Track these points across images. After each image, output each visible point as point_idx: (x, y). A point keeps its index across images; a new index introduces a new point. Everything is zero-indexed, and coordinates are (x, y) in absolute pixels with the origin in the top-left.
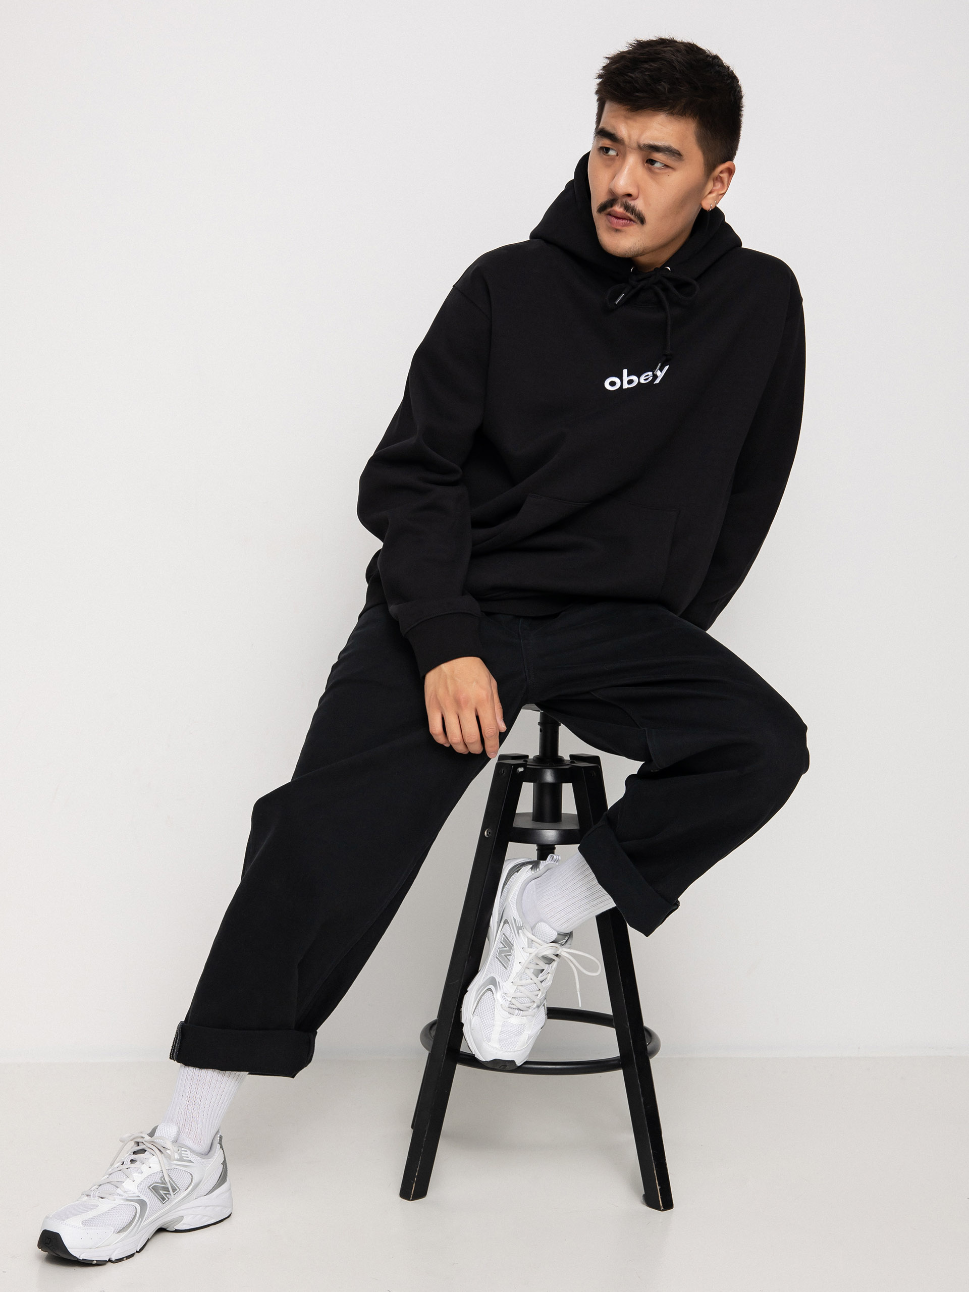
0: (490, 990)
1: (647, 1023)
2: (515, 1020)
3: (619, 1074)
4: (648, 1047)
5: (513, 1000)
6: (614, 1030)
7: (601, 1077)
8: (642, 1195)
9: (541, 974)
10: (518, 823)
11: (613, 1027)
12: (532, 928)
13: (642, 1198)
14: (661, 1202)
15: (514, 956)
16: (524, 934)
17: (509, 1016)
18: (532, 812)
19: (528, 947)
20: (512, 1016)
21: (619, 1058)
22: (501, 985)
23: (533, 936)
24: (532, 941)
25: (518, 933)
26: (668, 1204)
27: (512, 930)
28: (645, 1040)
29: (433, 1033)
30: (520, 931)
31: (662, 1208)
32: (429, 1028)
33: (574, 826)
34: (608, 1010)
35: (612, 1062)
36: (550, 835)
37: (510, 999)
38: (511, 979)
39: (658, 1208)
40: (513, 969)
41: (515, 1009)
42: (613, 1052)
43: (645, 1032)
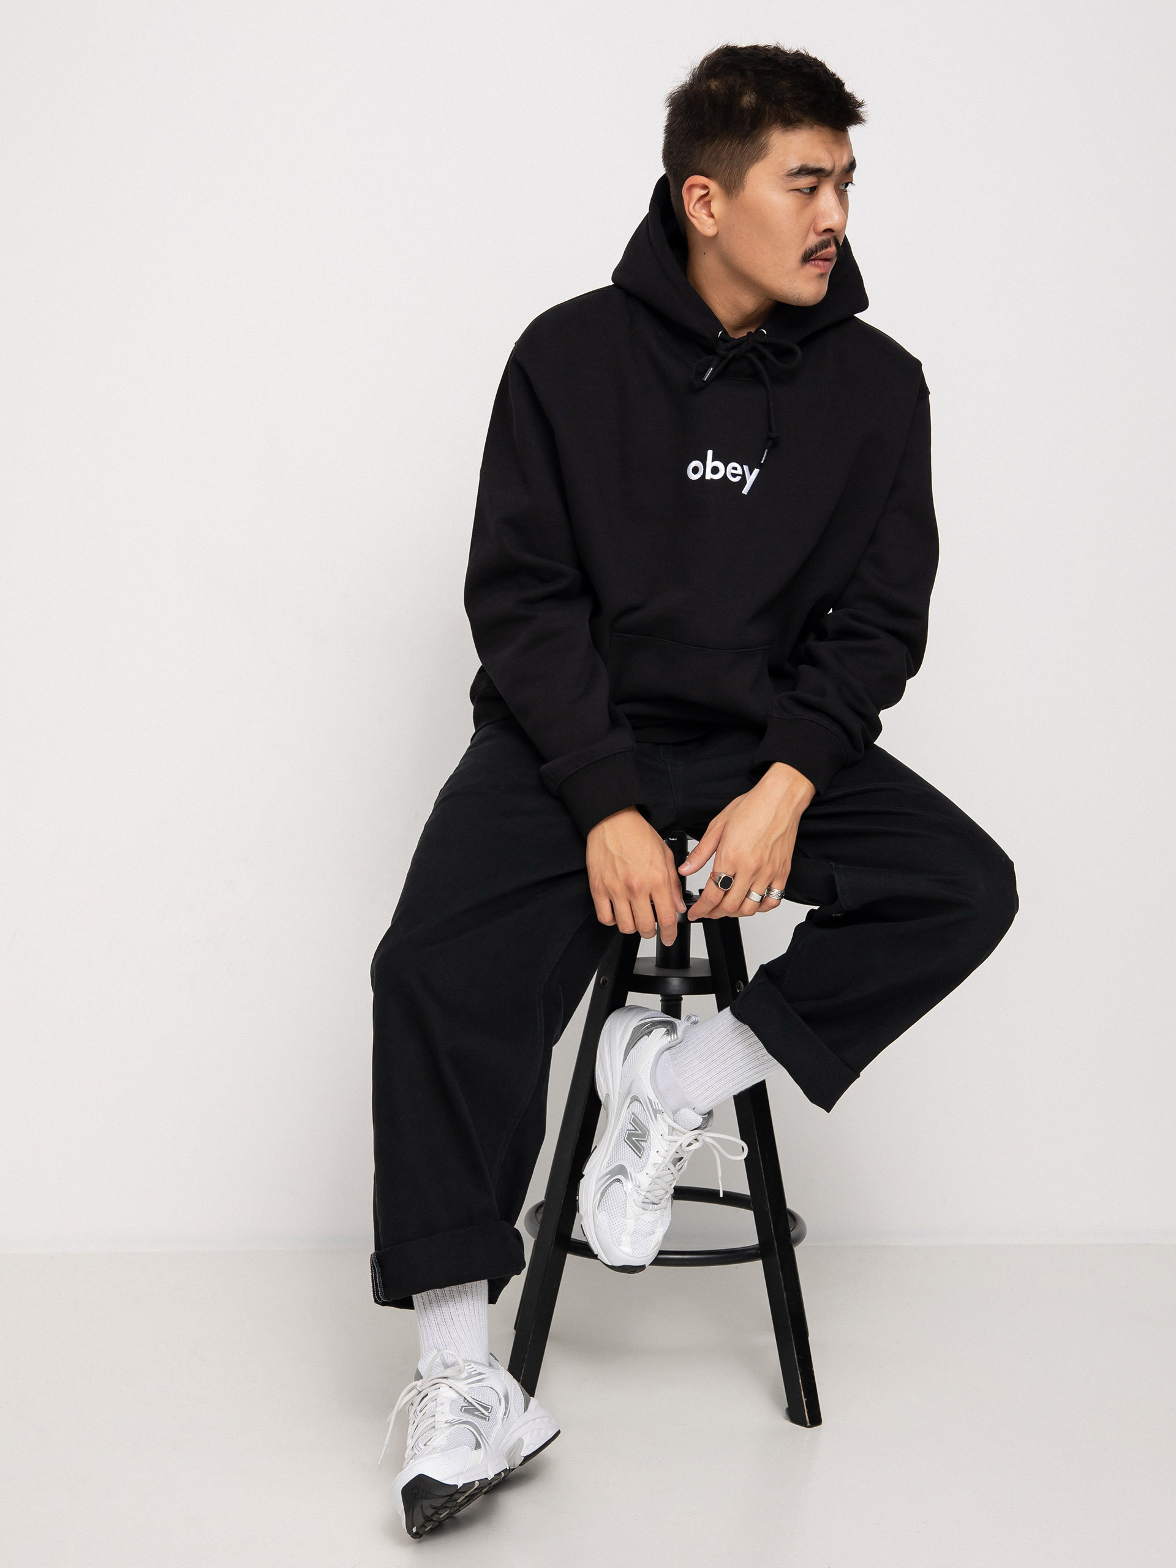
0: (618, 1180)
1: (790, 1205)
2: (648, 1217)
3: (758, 1265)
4: (791, 1233)
5: (648, 1193)
6: (752, 1213)
7: (737, 1268)
8: (785, 1409)
9: (679, 1163)
10: (640, 969)
11: (751, 1209)
12: (674, 1113)
13: (785, 1412)
14: (807, 1417)
15: (650, 1143)
16: (663, 1119)
17: (643, 1212)
18: (655, 956)
19: (668, 1135)
20: (646, 1212)
21: (758, 1246)
22: (633, 1177)
23: (675, 1124)
24: (673, 1128)
25: (656, 1117)
26: (815, 1419)
27: (648, 1113)
28: (788, 1224)
29: (540, 1216)
30: (658, 1115)
31: (809, 1424)
32: (535, 1210)
33: (705, 972)
34: (744, 1189)
35: (750, 1252)
36: (675, 983)
37: (644, 1194)
38: (645, 1170)
39: (804, 1424)
40: (650, 1159)
41: (650, 1203)
42: (752, 1239)
43: (788, 1216)
